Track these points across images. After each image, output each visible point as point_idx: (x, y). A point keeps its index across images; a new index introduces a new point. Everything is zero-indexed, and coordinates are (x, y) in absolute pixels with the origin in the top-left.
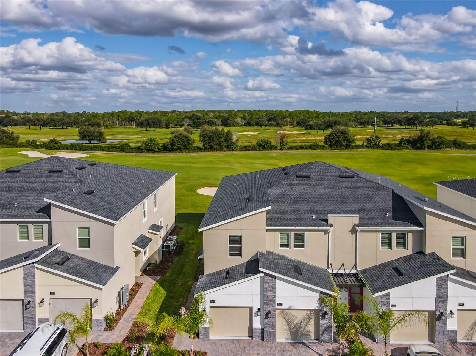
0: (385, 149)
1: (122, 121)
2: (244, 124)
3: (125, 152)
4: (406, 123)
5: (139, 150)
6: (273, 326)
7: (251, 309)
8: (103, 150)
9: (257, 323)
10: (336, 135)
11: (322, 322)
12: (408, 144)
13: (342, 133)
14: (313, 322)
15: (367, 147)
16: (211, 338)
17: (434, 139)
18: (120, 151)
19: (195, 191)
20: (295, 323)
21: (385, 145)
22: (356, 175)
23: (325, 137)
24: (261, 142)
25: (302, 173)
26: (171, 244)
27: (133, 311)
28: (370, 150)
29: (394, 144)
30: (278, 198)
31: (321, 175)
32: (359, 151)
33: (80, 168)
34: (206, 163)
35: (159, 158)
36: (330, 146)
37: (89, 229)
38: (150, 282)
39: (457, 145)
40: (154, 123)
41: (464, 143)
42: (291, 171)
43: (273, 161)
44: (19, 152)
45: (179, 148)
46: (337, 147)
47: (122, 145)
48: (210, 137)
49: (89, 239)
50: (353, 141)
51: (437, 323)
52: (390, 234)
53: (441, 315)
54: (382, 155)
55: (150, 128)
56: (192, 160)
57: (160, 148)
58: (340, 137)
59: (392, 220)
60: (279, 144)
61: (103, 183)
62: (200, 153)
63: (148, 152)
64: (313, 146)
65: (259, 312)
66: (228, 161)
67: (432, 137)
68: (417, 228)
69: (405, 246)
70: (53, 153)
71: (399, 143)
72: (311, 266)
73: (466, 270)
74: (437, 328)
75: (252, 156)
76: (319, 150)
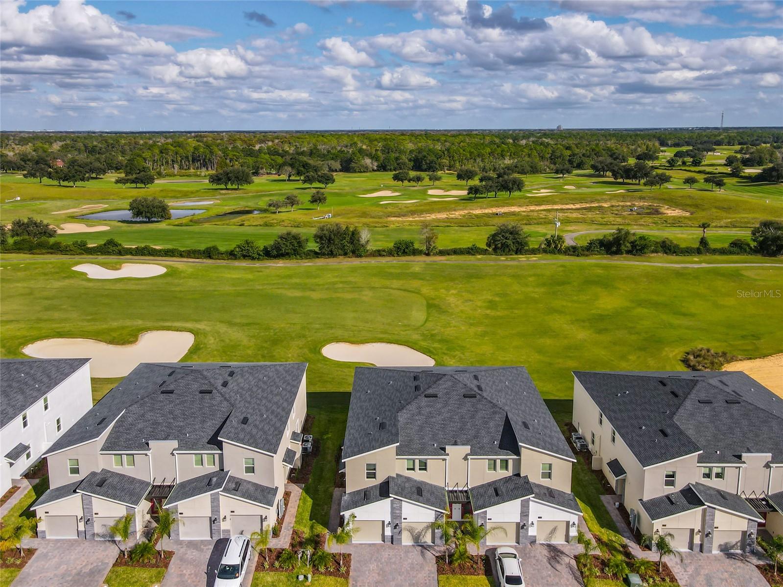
0: (568, 255)
2: (375, 168)
3: (213, 259)
4: (624, 176)
5: (232, 255)
6: (400, 534)
7: (383, 522)
9: (388, 532)
10: (503, 236)
11: (436, 531)
12: (601, 247)
13: (511, 233)
14: (430, 531)
15: (545, 251)
16: (353, 542)
17: (636, 241)
18: (206, 258)
20: (416, 532)
21: (569, 249)
22: (479, 394)
23: (488, 238)
24: (400, 244)
25: (430, 391)
26: (309, 445)
27: (290, 520)
28: (549, 256)
29: (581, 247)
30: (407, 423)
31: (447, 393)
32: (534, 258)
33: (225, 384)
34: (327, 289)
35: (262, 272)
36: (495, 250)
37: (253, 459)
38: (297, 491)
39: (667, 248)
40: (238, 178)
41: (677, 246)
42: (421, 385)
43: (415, 284)
44: (73, 269)
45: (288, 254)
46: (504, 251)
47: (207, 248)
48: (330, 240)
49: (253, 467)
50: (526, 244)
51: (521, 531)
52: (495, 461)
53: (524, 525)
54: (561, 269)
55: (232, 185)
56: (307, 281)
57: (261, 253)
58: (508, 239)
59: (497, 449)
60: (425, 248)
61: (249, 403)
62: (317, 260)
63: (244, 258)
64: (472, 249)
65: (389, 524)
66: (355, 283)
67: (632, 239)
68: (515, 457)
69: (507, 469)
70: (118, 266)
71: (588, 246)
72: (431, 485)
73: (551, 488)
74: (521, 534)
75: (387, 270)
76: (479, 257)
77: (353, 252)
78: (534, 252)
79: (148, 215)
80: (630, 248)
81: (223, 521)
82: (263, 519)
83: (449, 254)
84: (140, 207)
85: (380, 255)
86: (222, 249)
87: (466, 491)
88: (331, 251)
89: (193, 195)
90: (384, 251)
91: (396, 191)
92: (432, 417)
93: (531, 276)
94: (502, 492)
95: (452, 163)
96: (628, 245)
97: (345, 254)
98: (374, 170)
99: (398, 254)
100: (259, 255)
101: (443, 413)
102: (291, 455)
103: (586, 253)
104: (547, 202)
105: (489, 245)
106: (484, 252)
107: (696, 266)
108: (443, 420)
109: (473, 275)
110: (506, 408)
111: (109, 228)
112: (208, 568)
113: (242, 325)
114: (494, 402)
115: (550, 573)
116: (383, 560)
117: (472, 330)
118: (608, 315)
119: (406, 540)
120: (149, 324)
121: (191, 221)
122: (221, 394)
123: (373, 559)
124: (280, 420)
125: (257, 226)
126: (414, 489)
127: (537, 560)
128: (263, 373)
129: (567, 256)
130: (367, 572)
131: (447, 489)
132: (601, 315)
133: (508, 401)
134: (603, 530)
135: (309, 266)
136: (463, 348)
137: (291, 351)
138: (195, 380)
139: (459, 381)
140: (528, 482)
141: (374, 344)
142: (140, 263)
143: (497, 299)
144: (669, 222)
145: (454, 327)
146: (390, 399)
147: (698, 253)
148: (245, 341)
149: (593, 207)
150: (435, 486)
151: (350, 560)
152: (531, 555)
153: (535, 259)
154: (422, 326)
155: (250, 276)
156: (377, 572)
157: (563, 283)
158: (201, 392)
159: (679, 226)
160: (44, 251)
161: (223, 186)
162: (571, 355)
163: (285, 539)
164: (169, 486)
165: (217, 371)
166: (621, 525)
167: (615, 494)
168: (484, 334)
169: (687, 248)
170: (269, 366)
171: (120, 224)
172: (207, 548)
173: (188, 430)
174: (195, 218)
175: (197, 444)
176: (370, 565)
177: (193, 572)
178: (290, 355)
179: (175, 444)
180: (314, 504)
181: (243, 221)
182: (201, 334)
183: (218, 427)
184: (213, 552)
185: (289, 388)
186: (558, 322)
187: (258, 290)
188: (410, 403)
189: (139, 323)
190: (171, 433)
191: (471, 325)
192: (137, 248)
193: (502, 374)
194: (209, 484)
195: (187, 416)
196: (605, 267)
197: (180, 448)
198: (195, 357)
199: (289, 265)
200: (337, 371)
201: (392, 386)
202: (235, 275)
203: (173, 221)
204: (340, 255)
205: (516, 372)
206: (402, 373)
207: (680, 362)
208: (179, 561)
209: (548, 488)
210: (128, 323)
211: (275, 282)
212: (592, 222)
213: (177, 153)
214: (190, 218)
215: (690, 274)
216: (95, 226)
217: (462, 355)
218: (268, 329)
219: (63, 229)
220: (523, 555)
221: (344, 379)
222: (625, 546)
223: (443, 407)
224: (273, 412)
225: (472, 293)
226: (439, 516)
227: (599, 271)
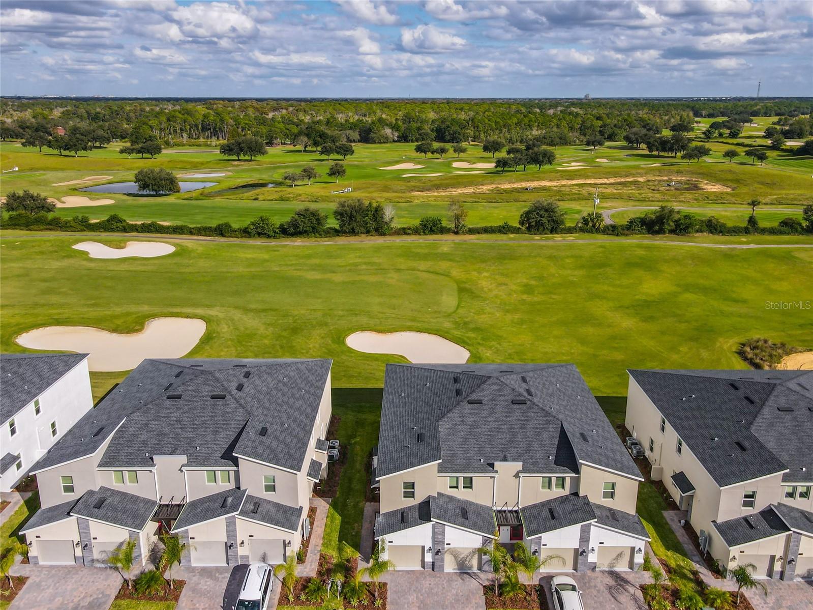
0: (607, 234)
1: (190, 130)
2: (396, 138)
3: (225, 236)
4: (660, 148)
5: (245, 233)
6: (443, 560)
7: (423, 548)
8: (191, 233)
9: (429, 558)
10: (537, 213)
11: (484, 557)
12: (642, 226)
13: (546, 211)
14: (476, 556)
15: (582, 230)
17: (680, 220)
18: (218, 235)
19: (343, 343)
20: (461, 557)
21: (608, 228)
22: (529, 400)
23: (522, 215)
24: (427, 221)
25: (474, 397)
26: (335, 452)
27: (316, 542)
28: (586, 235)
29: (621, 226)
30: (449, 434)
31: (493, 399)
32: (570, 237)
33: (240, 388)
34: (350, 270)
35: (278, 251)
36: (529, 228)
37: (274, 477)
38: (323, 506)
39: (713, 227)
40: (251, 148)
41: (723, 225)
42: (464, 389)
43: (444, 265)
44: (73, 247)
45: (306, 232)
46: (538, 230)
47: (219, 225)
48: (351, 217)
49: (274, 485)
50: (562, 222)
51: (580, 557)
52: (550, 479)
53: (584, 552)
54: (601, 250)
55: (244, 156)
56: (328, 261)
57: (277, 231)
58: (543, 217)
59: (553, 465)
60: (454, 226)
61: (268, 409)
62: (337, 238)
63: (259, 236)
64: (504, 227)
65: (430, 549)
66: (380, 264)
67: (676, 217)
68: (573, 475)
69: (563, 486)
70: (122, 245)
71: (628, 225)
72: (477, 504)
73: (613, 510)
74: (579, 561)
75: (414, 250)
76: (512, 236)
77: (377, 230)
78: (570, 231)
79: (155, 187)
80: (674, 227)
81: (241, 546)
82: (285, 544)
83: (479, 233)
84: (147, 179)
85: (406, 234)
86: (235, 226)
87: (516, 512)
88: (353, 229)
89: (203, 167)
90: (409, 229)
91: (419, 163)
92: (477, 427)
93: (568, 257)
94: (558, 514)
95: (477, 133)
96: (672, 224)
97: (368, 232)
98: (394, 141)
99: (424, 232)
100: (275, 232)
101: (490, 422)
102: (317, 467)
103: (626, 232)
104: (580, 176)
105: (522, 223)
106: (516, 231)
107: (744, 247)
108: (489, 431)
109: (505, 256)
110: (561, 416)
111: (113, 202)
112: (224, 600)
113: (257, 311)
114: (547, 409)
115: (613, 606)
116: (424, 591)
117: (509, 317)
118: (654, 302)
119: (449, 566)
120: (156, 310)
121: (201, 194)
122: (235, 399)
123: (412, 589)
124: (303, 429)
125: (272, 200)
126: (458, 511)
127: (598, 591)
128: (283, 373)
129: (606, 236)
130: (406, 606)
131: (494, 508)
132: (645, 301)
133: (562, 408)
134: (669, 553)
135: (330, 245)
136: (499, 338)
137: (312, 340)
138: (205, 383)
139: (505, 384)
140: (588, 503)
141: (402, 333)
142: (146, 241)
143: (533, 282)
144: (710, 198)
145: (489, 314)
146: (427, 404)
147: (746, 233)
148: (262, 330)
149: (628, 181)
150: (481, 506)
151: (386, 590)
152: (592, 584)
153: (572, 238)
154: (454, 312)
155: (266, 256)
156: (418, 605)
157: (602, 265)
158: (213, 397)
159: (722, 203)
160: (42, 227)
161: (235, 157)
162: (616, 345)
163: (311, 565)
164: (179, 506)
165: (231, 372)
166: (689, 547)
167: (679, 509)
168: (521, 322)
169: (735, 227)
170: (289, 365)
171: (126, 197)
172: (223, 576)
173: (198, 442)
174: (206, 191)
175: (209, 459)
176: (409, 597)
177: (207, 606)
178: (311, 346)
179: (183, 459)
180: (343, 523)
181: (258, 195)
182: (214, 321)
183: (233, 438)
184: (230, 581)
185: (312, 390)
186: (600, 309)
187: (274, 271)
188: (451, 410)
189: (145, 309)
190: (178, 446)
191: (508, 311)
192: (143, 224)
193: (552, 374)
194: (224, 505)
195: (197, 425)
196: (648, 248)
197: (190, 463)
198: (207, 347)
199: (307, 244)
200: (364, 364)
201: (429, 388)
202: (250, 255)
203: (182, 194)
204: (361, 233)
205: (566, 371)
206: (440, 373)
207: (736, 355)
208: (191, 593)
209: (610, 510)
210: (133, 308)
211: (294, 262)
212: (630, 198)
213: (185, 121)
214: (200, 191)
215: (738, 256)
216: (98, 199)
217: (498, 346)
218: (286, 316)
219: (64, 203)
220: (582, 584)
221: (371, 373)
222: (695, 573)
223: (489, 415)
224: (295, 421)
225: (506, 275)
226: (486, 541)
227: (641, 252)
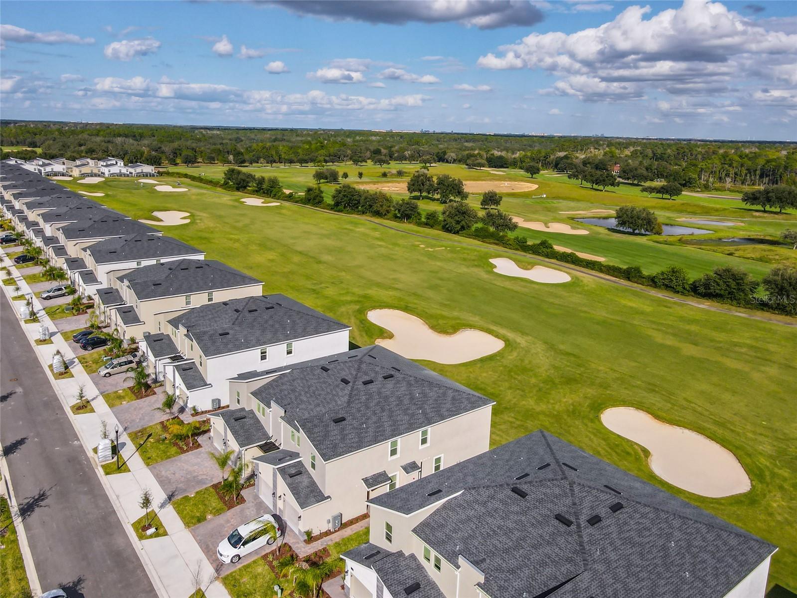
5: (653, 282)
18: (624, 278)
19: (600, 411)
22: (578, 525)
25: (524, 487)
31: (540, 501)
35: (670, 308)
40: (781, 199)
42: (530, 476)
44: (490, 260)
47: (629, 268)
57: (687, 287)
63: (664, 289)
84: (625, 217)
86: (645, 272)
92: (492, 516)
100: (684, 288)
101: (510, 519)
102: (379, 479)
108: (499, 527)
111: (588, 233)
113: (561, 353)
121: (680, 240)
125: (748, 258)
126: (409, 582)
137: (573, 395)
148: (542, 369)
155: (649, 309)
160: (492, 241)
161: (759, 207)
178: (565, 400)
182: (513, 347)
187: (631, 324)
188: (489, 486)
192: (563, 253)
198: (479, 366)
210: (465, 316)
211: (666, 322)
214: (682, 237)
216: (578, 228)
218: (582, 366)
219: (549, 227)
223: (517, 513)
